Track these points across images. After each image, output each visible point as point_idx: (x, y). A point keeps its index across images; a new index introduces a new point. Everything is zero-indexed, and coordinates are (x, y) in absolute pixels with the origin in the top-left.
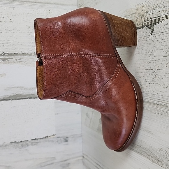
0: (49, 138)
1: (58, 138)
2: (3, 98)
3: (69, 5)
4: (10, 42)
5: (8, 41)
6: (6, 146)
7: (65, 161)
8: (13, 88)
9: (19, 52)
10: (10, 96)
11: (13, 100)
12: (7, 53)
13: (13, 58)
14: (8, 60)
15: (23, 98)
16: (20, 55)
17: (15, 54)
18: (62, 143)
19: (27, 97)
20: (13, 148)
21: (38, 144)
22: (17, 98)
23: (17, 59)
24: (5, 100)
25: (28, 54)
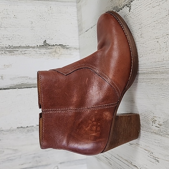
2: (10, 87)
4: (15, 36)
5: (13, 35)
6: (13, 131)
8: (19, 77)
9: (23, 45)
10: (16, 85)
11: (19, 88)
12: (12, 46)
13: (18, 51)
14: (13, 52)
15: (28, 87)
16: (24, 47)
17: (20, 47)
19: (31, 86)
20: (20, 133)
22: (23, 87)
23: (21, 52)
24: (11, 88)
25: (31, 47)
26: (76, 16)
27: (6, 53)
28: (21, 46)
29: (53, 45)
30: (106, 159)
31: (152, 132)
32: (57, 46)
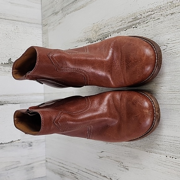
0: (14, 142)
1: (23, 143)
3: (34, 23)
7: (29, 165)
18: (26, 148)
21: (4, 148)
26: (42, 37)
30: (71, 174)
31: (122, 146)
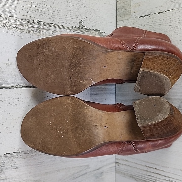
5: (44, 5)
7: (98, 169)
9: (56, 23)
12: (42, 22)
13: (48, 30)
14: (43, 31)
16: (56, 26)
23: (53, 32)
25: (65, 28)
27: (33, 31)
28: (53, 24)
29: (90, 29)
32: (93, 31)
